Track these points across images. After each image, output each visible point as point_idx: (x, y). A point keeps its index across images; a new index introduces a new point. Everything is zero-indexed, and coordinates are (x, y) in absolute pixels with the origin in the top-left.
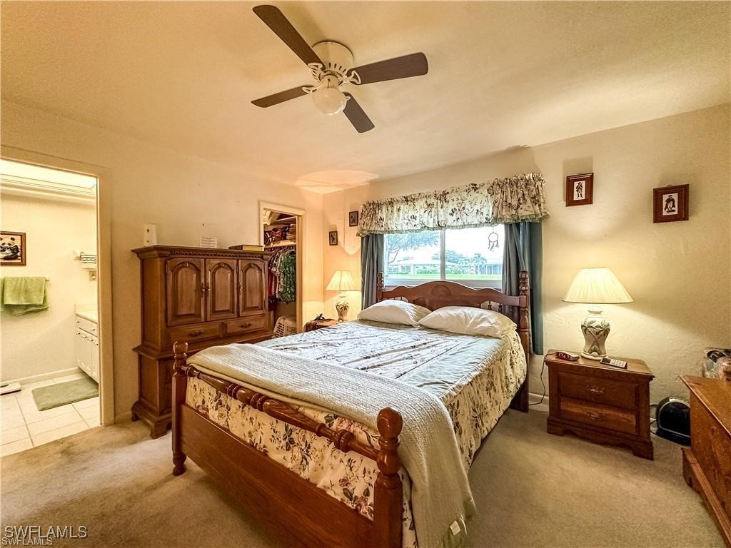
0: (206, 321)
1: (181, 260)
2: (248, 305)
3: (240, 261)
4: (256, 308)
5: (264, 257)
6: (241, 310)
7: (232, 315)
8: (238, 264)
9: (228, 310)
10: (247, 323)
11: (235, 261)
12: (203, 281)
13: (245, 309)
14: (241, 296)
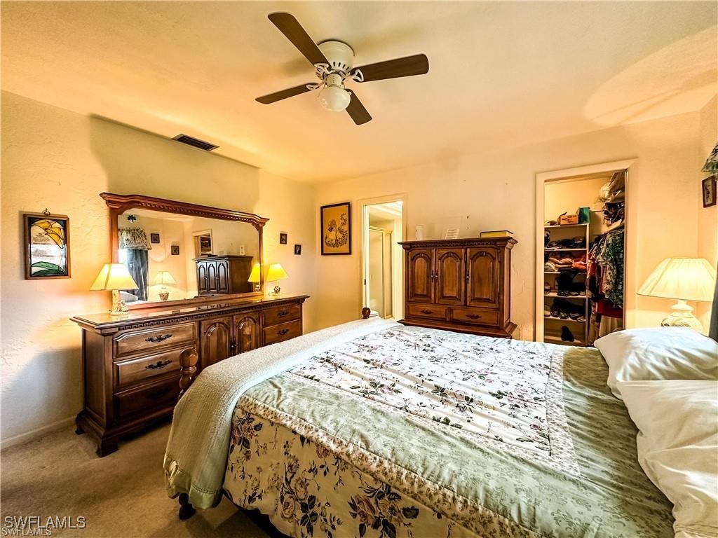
0: (435, 303)
1: (418, 252)
2: (477, 295)
3: (468, 250)
4: (487, 300)
5: (498, 243)
6: (468, 299)
7: (458, 303)
8: (466, 253)
9: (456, 297)
10: (476, 314)
11: (463, 250)
12: (433, 268)
13: (474, 299)
14: (469, 285)
